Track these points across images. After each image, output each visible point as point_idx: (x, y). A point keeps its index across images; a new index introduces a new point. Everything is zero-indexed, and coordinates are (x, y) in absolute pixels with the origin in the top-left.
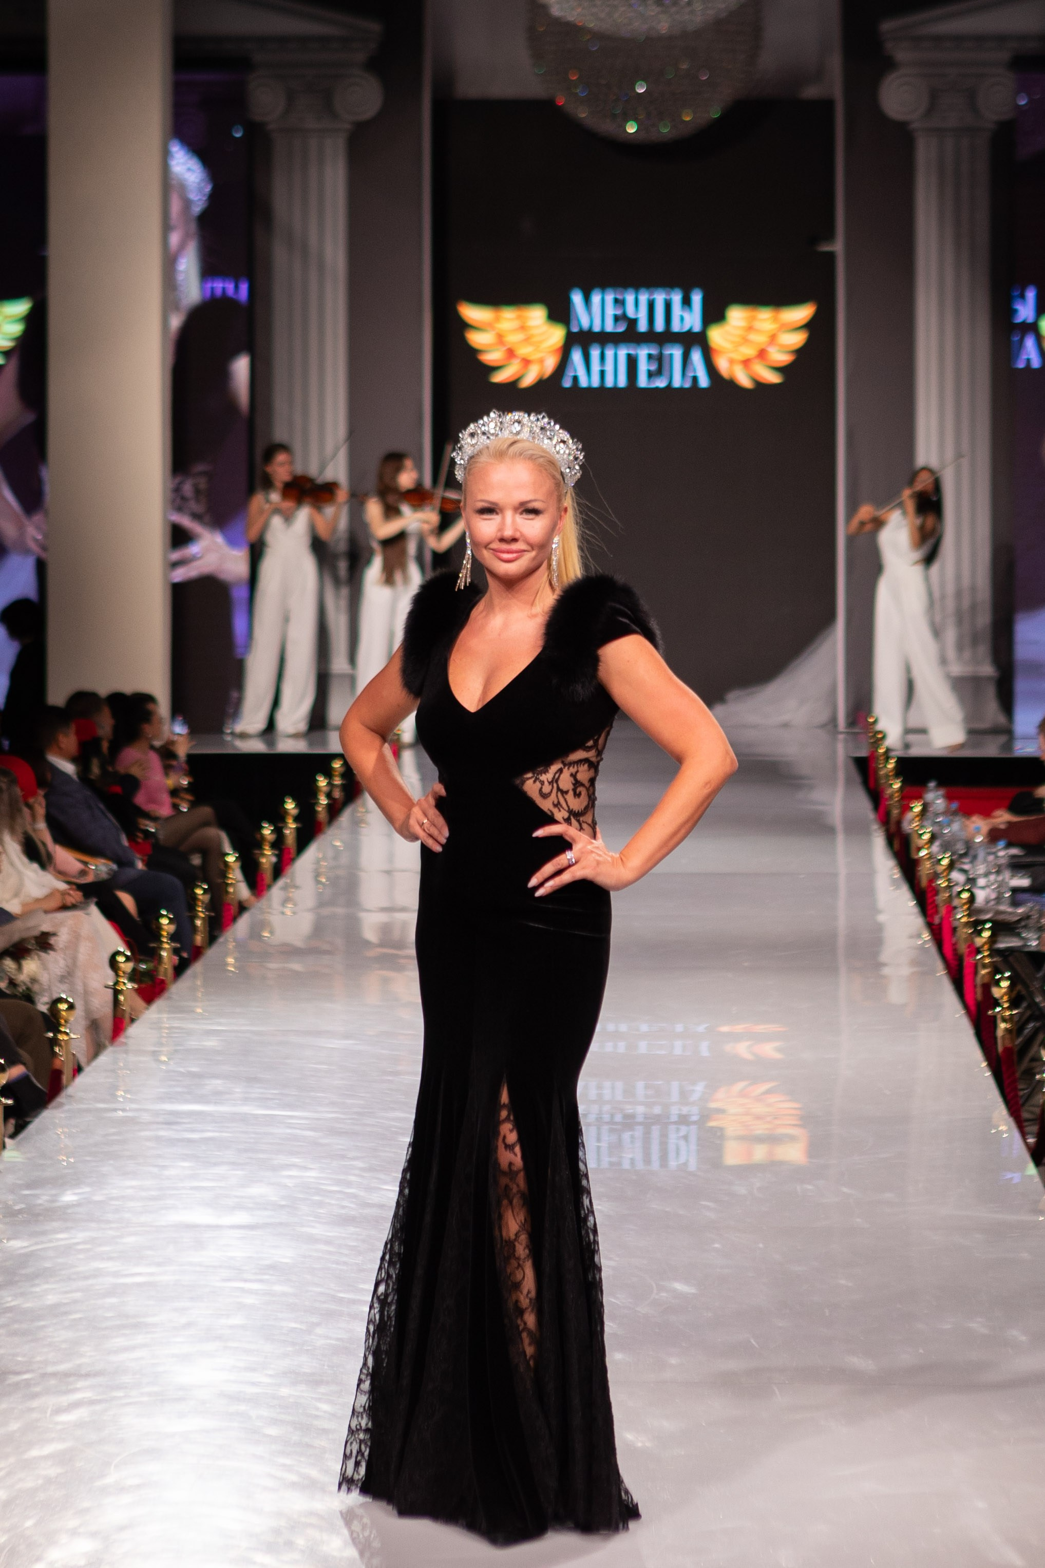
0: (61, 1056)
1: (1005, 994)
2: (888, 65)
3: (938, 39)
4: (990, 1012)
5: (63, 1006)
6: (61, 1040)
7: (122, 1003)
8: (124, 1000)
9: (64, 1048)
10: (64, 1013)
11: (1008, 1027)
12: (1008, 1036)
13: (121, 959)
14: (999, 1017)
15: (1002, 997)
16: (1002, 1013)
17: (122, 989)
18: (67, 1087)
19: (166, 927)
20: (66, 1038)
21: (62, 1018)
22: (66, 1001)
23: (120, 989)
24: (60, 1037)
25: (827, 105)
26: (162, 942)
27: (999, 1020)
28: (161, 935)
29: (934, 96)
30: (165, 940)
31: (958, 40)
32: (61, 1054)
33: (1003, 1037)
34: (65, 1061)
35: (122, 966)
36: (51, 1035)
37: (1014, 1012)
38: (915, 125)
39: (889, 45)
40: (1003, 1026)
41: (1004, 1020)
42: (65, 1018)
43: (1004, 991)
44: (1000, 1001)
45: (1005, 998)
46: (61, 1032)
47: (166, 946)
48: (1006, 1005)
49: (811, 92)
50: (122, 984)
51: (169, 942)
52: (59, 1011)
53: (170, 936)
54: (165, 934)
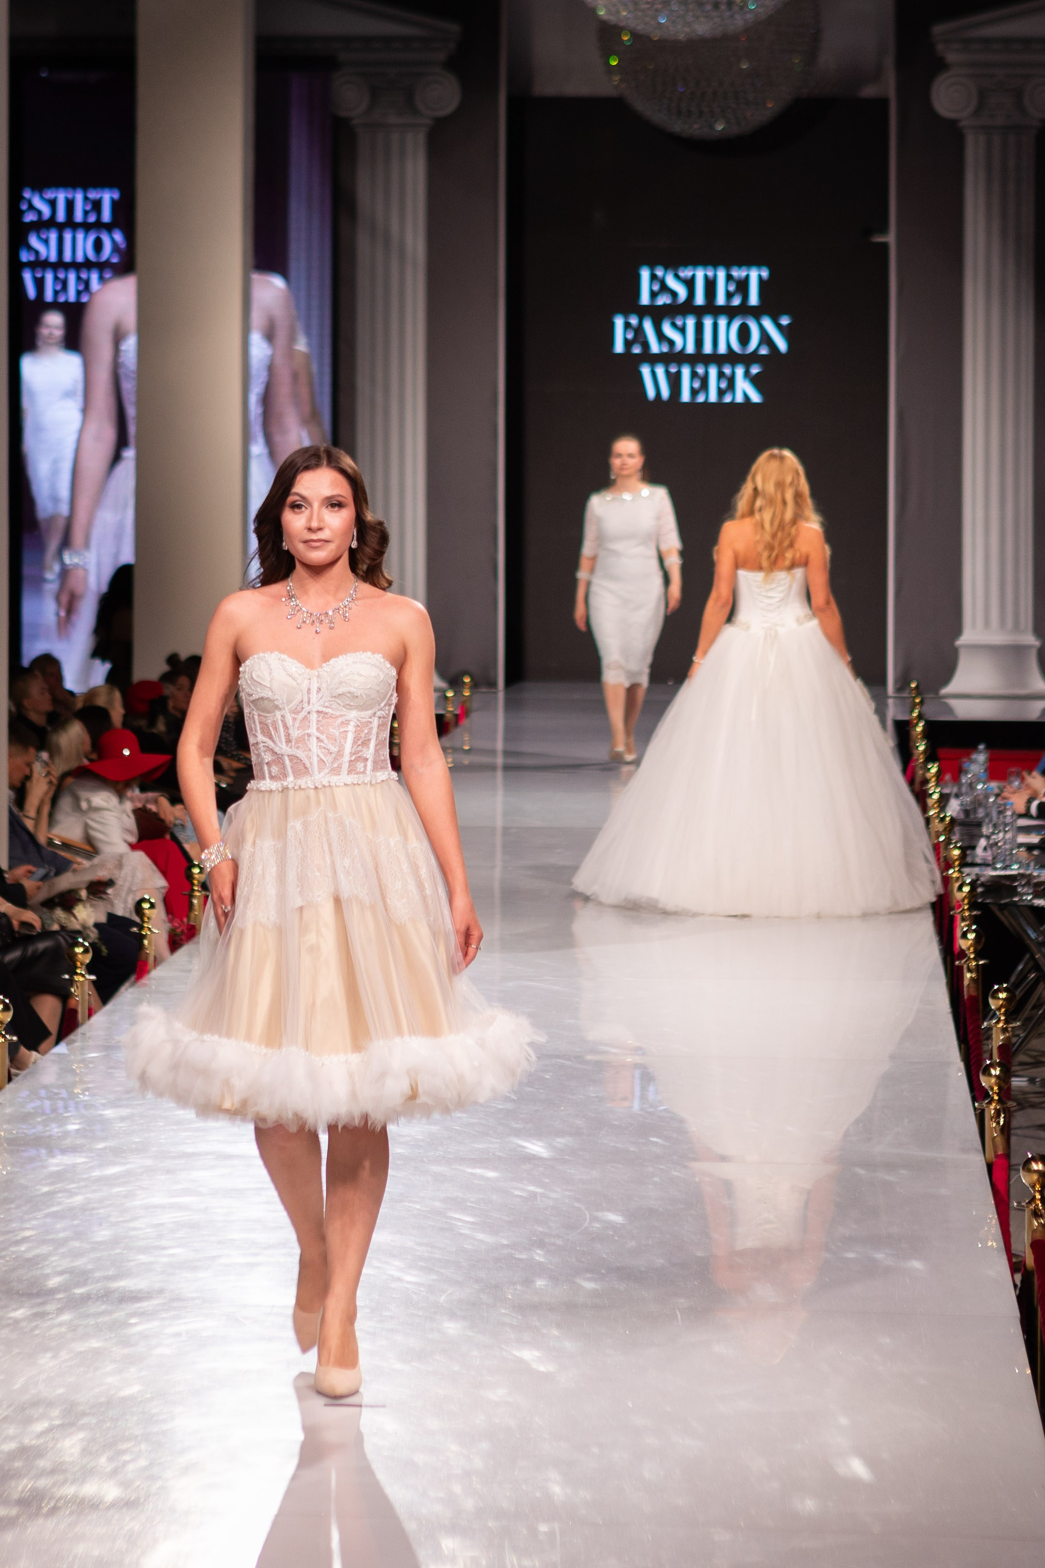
0: (76, 996)
1: (971, 945)
2: (939, 66)
3: (987, 41)
4: (957, 963)
5: (79, 950)
6: (76, 981)
7: (146, 947)
8: (148, 944)
9: (79, 989)
10: (80, 956)
11: (973, 976)
12: (972, 985)
13: (146, 906)
14: (965, 967)
15: (969, 949)
16: (969, 964)
17: (146, 934)
18: (82, 1024)
19: (196, 876)
20: (81, 979)
21: (79, 961)
22: (83, 945)
23: (144, 933)
24: (76, 978)
25: (882, 104)
26: (193, 890)
27: (965, 970)
28: (193, 884)
29: (982, 96)
30: (196, 888)
31: (1007, 42)
32: (76, 994)
33: (969, 984)
34: (80, 1001)
35: (147, 912)
36: (67, 977)
37: (981, 963)
38: (963, 124)
39: (940, 47)
40: (968, 975)
41: (970, 970)
42: (80, 960)
43: (970, 942)
44: (967, 952)
45: (972, 949)
46: (77, 974)
47: (197, 894)
48: (972, 956)
49: (869, 91)
50: (146, 929)
51: (200, 889)
52: (76, 954)
53: (201, 884)
54: (196, 882)
